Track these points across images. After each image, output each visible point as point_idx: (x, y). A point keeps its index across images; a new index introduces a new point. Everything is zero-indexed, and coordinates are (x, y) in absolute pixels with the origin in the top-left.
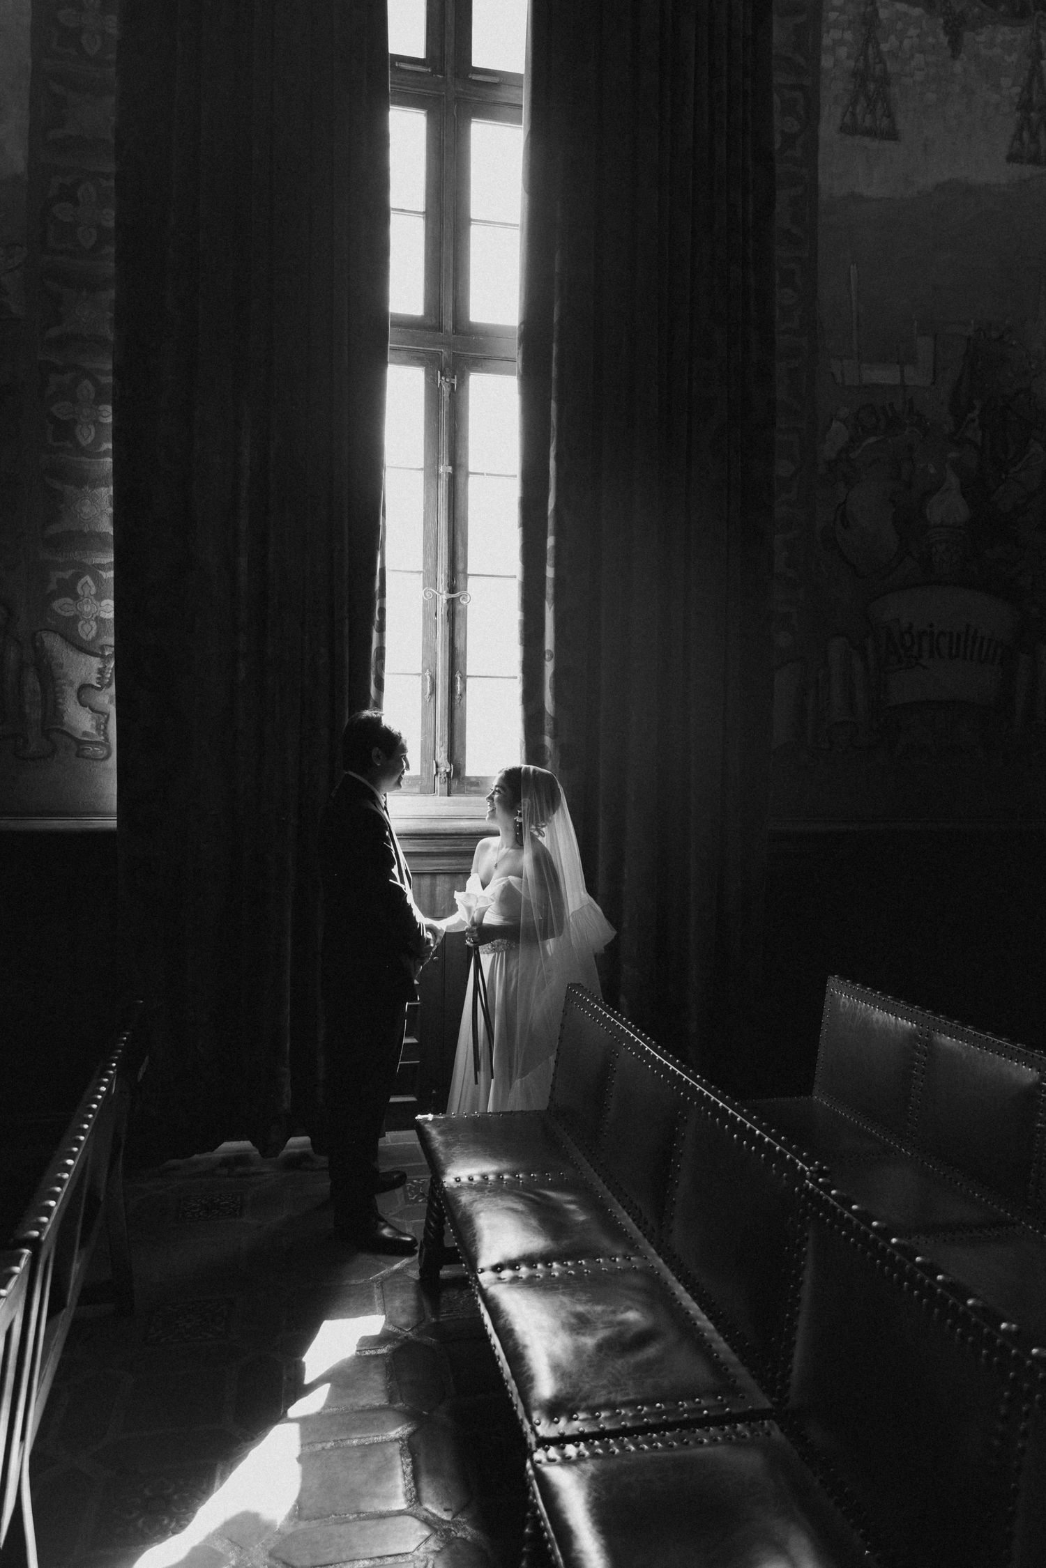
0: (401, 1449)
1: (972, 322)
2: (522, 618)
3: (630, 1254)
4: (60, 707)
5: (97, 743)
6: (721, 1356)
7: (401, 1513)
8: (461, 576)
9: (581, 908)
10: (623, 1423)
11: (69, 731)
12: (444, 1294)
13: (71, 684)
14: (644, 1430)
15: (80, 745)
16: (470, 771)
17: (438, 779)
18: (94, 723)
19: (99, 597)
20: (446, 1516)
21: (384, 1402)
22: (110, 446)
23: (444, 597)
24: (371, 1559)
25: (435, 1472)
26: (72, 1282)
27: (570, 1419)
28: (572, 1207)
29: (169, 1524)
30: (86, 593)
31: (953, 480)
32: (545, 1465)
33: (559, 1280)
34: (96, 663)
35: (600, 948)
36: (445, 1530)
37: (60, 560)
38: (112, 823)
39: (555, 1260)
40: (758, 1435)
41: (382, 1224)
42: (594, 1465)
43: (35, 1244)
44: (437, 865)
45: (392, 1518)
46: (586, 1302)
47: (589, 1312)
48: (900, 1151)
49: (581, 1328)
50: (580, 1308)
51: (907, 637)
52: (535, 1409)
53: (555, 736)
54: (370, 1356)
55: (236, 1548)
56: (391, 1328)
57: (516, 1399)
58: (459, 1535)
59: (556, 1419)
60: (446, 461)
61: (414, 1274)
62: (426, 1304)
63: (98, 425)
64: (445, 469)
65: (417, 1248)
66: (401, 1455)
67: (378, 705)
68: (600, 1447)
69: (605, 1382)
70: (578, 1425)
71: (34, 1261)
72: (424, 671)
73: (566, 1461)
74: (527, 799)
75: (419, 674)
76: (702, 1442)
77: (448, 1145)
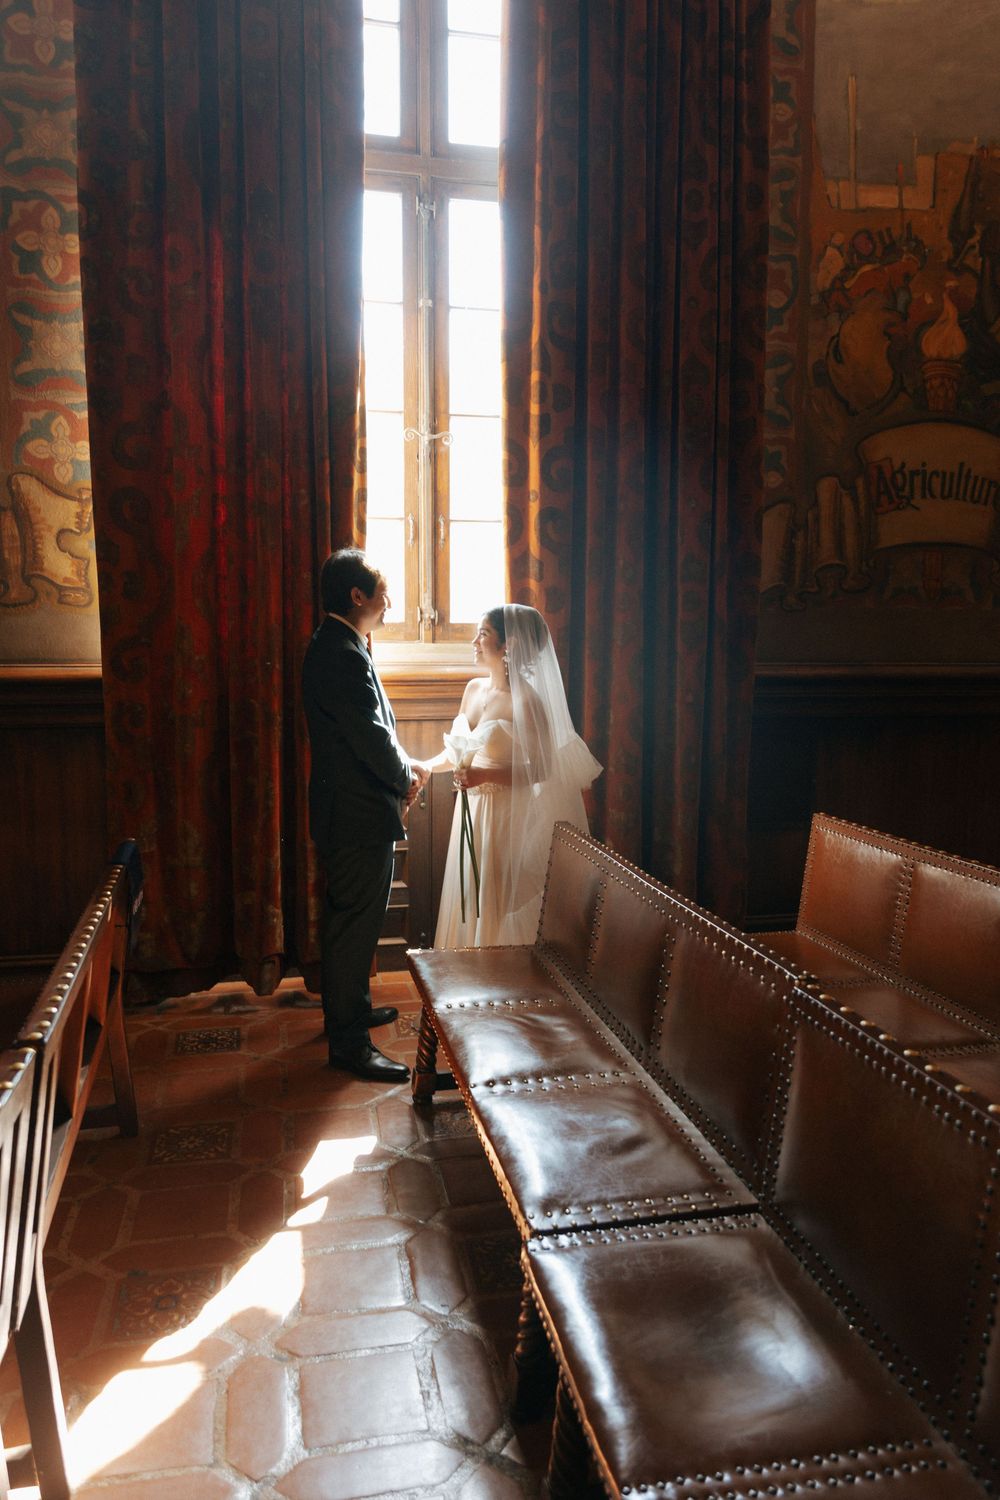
0: (399, 1253)
1: (976, 139)
2: (506, 458)
3: (619, 1070)
4: (40, 552)
5: (77, 589)
6: (708, 1159)
7: (399, 1309)
8: (443, 416)
9: (568, 745)
10: (614, 1217)
11: (50, 578)
12: (437, 1117)
13: (50, 528)
14: (634, 1222)
15: (61, 593)
16: (455, 618)
17: (422, 626)
18: (75, 570)
19: (74, 439)
20: (443, 1311)
21: (381, 1212)
22: (79, 278)
23: (425, 439)
24: (372, 1348)
25: (432, 1273)
26: (77, 1095)
27: (564, 1212)
28: (562, 1029)
29: (179, 1319)
30: (61, 435)
31: (950, 310)
32: (540, 1253)
33: (550, 1093)
34: (73, 507)
35: (588, 785)
36: (442, 1324)
37: (32, 400)
38: (97, 670)
39: (545, 1076)
40: (745, 1226)
41: (375, 1054)
42: (587, 1253)
43: (39, 1045)
44: (423, 711)
45: (392, 1314)
46: (576, 1112)
47: (580, 1121)
48: (882, 979)
49: (571, 1134)
50: (571, 1117)
51: (899, 476)
52: (529, 1204)
53: (541, 578)
54: (367, 1172)
55: (244, 1340)
56: (386, 1147)
57: (510, 1197)
58: (456, 1327)
59: (549, 1213)
60: (426, 294)
61: (409, 1100)
62: (420, 1126)
63: (64, 255)
64: (424, 303)
65: (410, 1076)
66: (399, 1258)
67: (361, 545)
68: (593, 1237)
69: (597, 1181)
70: (572, 1218)
71: (39, 1059)
72: (406, 515)
73: (559, 1249)
74: (513, 638)
75: (401, 519)
76: (690, 1233)
77: (438, 976)
